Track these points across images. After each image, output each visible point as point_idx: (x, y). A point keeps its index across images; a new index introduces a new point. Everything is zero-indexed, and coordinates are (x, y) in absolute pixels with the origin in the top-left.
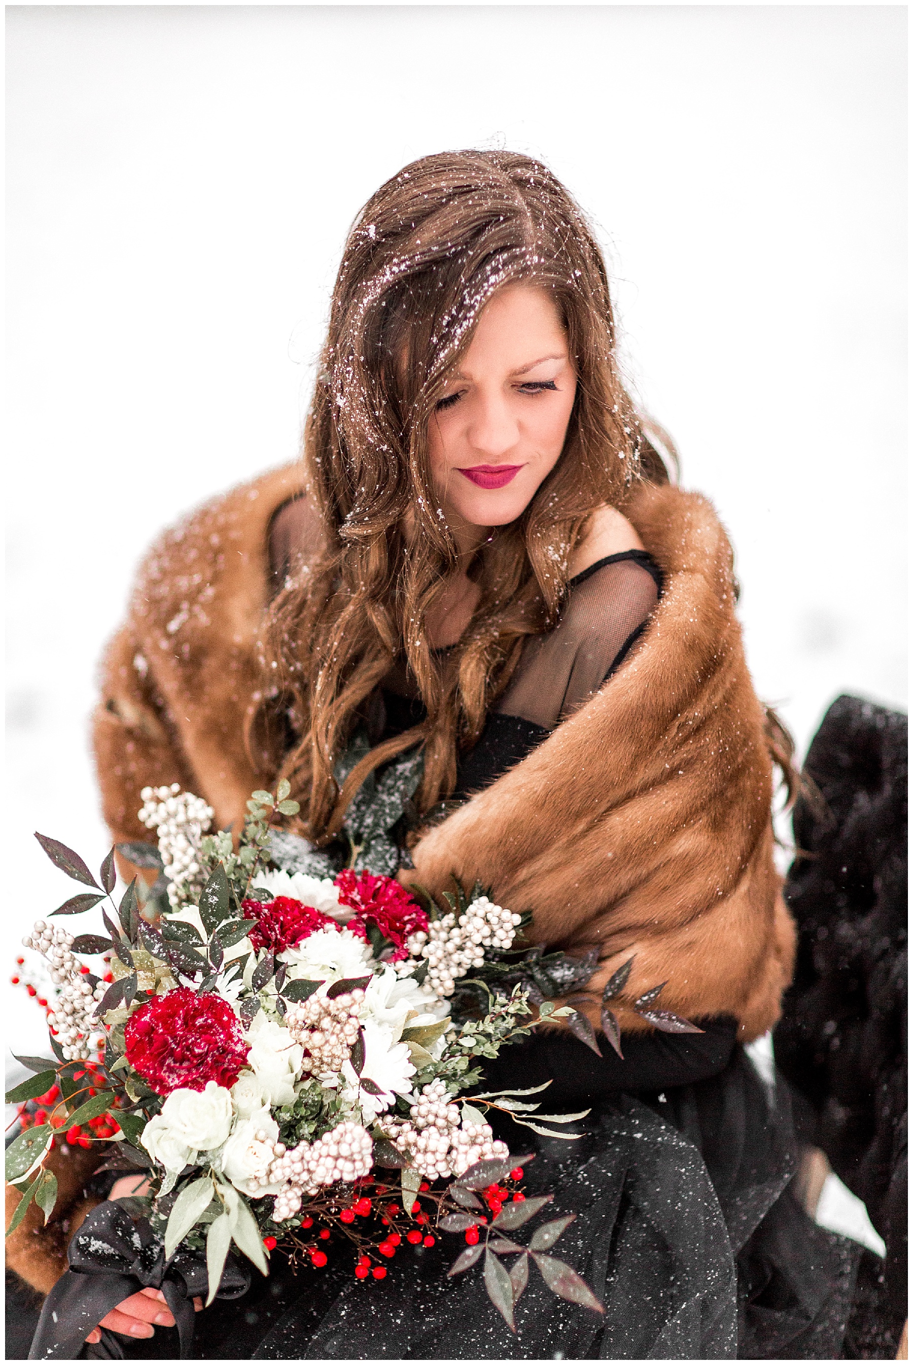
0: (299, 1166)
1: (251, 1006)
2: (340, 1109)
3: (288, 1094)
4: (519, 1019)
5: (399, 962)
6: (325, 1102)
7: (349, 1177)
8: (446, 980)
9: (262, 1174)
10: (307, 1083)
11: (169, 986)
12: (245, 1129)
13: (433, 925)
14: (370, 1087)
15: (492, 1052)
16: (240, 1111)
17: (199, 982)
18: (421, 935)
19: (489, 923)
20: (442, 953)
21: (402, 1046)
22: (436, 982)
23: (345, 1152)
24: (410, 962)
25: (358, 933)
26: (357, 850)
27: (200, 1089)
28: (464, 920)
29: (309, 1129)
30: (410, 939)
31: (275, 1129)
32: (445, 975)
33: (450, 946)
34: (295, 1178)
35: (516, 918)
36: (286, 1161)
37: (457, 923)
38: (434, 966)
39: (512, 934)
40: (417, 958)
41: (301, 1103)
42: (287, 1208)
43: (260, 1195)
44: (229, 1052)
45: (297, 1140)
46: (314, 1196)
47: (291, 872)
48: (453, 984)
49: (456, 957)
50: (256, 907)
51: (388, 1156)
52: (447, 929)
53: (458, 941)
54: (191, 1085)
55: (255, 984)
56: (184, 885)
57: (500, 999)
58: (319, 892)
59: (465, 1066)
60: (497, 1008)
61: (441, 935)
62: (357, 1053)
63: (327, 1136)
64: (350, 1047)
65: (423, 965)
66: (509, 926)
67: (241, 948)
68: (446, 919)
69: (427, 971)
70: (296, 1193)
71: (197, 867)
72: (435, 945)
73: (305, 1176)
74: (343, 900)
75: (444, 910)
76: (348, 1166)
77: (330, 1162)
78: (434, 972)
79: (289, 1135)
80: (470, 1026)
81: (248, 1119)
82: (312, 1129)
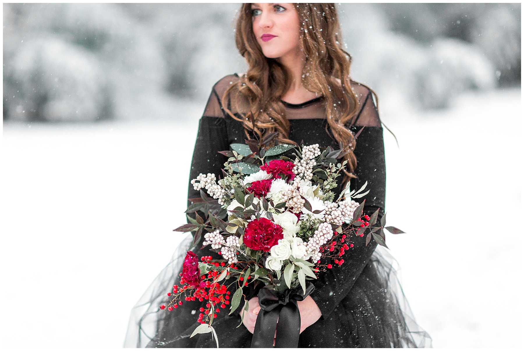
0: (314, 245)
1: (269, 214)
2: (314, 223)
3: (297, 228)
4: (335, 172)
5: (295, 179)
6: (308, 224)
7: (329, 238)
8: (309, 175)
9: (306, 253)
10: (300, 222)
11: (246, 224)
12: (294, 246)
13: (295, 163)
14: (317, 212)
15: (335, 185)
16: (291, 242)
17: (253, 217)
18: (295, 168)
19: (311, 151)
20: (304, 168)
21: (316, 197)
22: (307, 177)
23: (325, 232)
24: (297, 176)
25: (280, 178)
26: (262, 159)
27: (277, 244)
28: (303, 156)
29: (309, 233)
30: (293, 171)
31: (300, 240)
32: (308, 173)
33: (304, 165)
34: (315, 248)
35: (317, 145)
36: (310, 245)
37: (301, 158)
38: (304, 173)
39: (319, 150)
40: (298, 174)
41: (303, 229)
42: (317, 257)
43: (308, 258)
44: (275, 229)
45: (308, 238)
46: (323, 249)
47: (249, 175)
48: (312, 175)
49: (308, 167)
50: (250, 189)
51: (334, 227)
52: (300, 161)
53: (305, 162)
54: (274, 244)
55: (266, 208)
56: (223, 198)
57: (328, 171)
58: (261, 175)
59: (331, 193)
60: (329, 173)
61: (299, 164)
62: (307, 205)
63: (316, 232)
64: (304, 206)
65: (301, 175)
66: (317, 148)
67: (256, 201)
68: (297, 160)
69: (304, 176)
70: (317, 252)
71: (223, 191)
72: (300, 167)
73: (317, 246)
74: (268, 173)
75: (294, 158)
76: (328, 235)
77: (322, 238)
78: (305, 175)
79: (305, 239)
80: (326, 183)
81: (293, 242)
82: (310, 232)
